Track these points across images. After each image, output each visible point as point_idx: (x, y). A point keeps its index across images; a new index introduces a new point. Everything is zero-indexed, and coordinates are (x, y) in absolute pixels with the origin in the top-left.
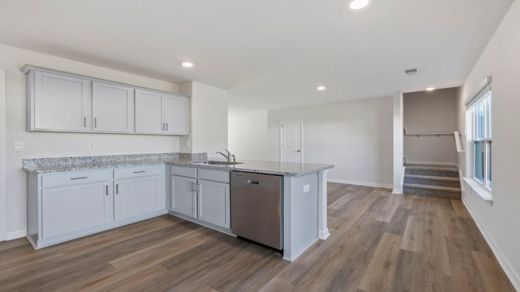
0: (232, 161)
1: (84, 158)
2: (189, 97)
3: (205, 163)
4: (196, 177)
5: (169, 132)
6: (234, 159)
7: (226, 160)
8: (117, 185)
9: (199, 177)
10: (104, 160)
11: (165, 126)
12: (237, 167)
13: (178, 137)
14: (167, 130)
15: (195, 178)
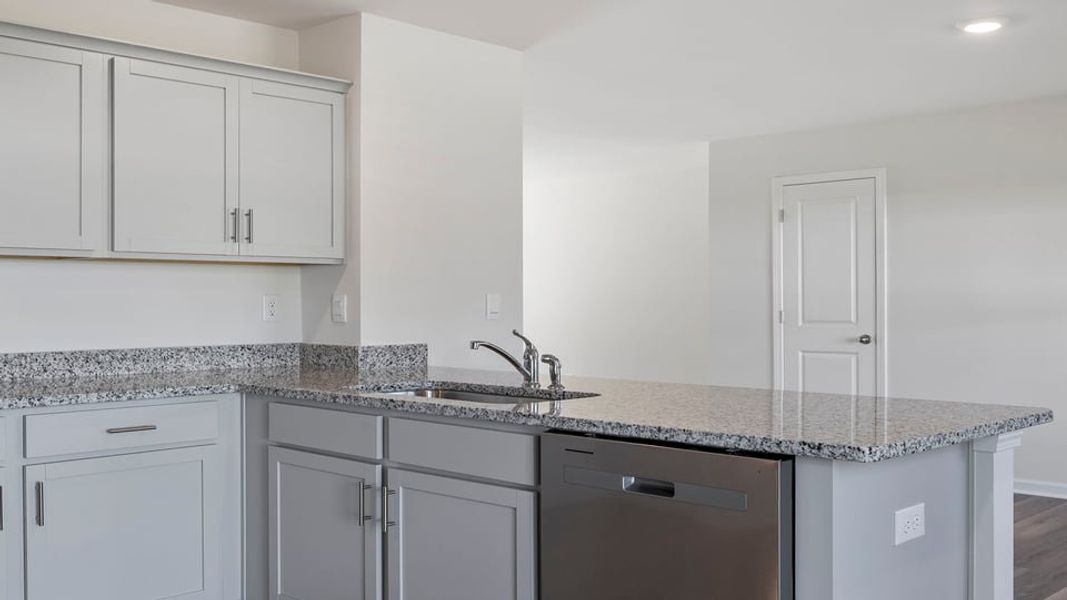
0: (544, 383)
2: (347, 88)
3: (420, 392)
4: (379, 456)
5: (259, 250)
6: (554, 377)
7: (516, 381)
8: (39, 487)
9: (394, 456)
11: (240, 224)
12: (568, 410)
13: (296, 276)
14: (249, 239)
15: (374, 462)
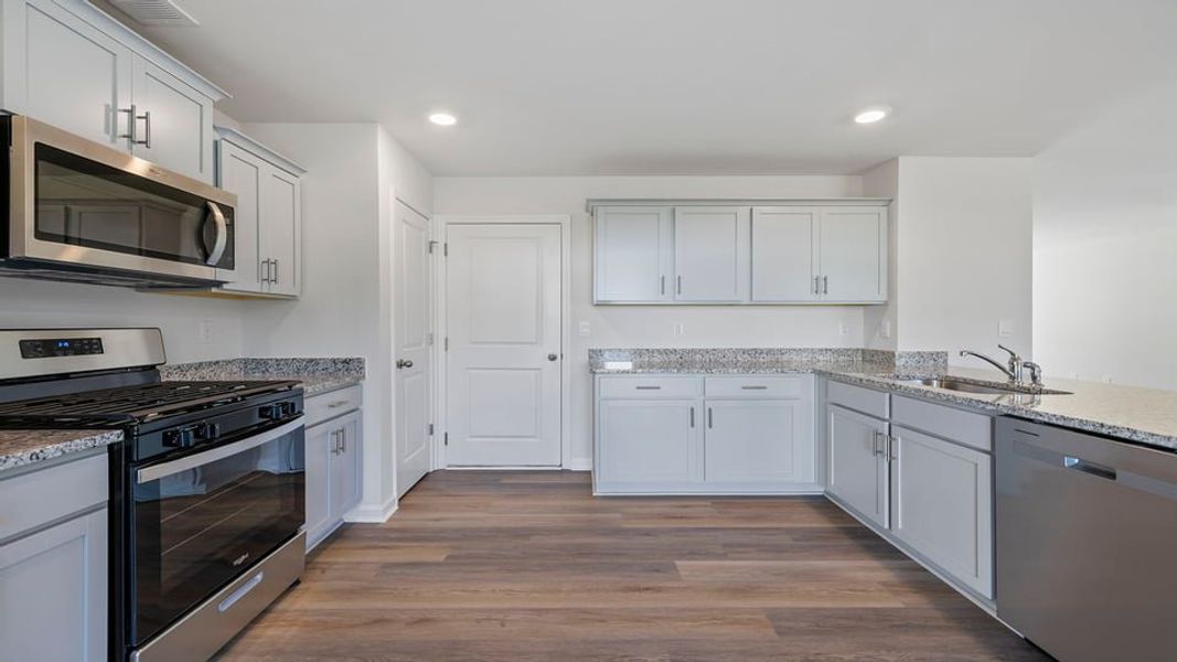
0: (1027, 382)
1: (666, 352)
2: (890, 202)
3: (928, 382)
4: (887, 417)
5: (833, 296)
6: (1034, 378)
7: (1004, 379)
8: (710, 410)
9: (894, 418)
10: (698, 357)
11: (820, 284)
12: (1046, 406)
13: (861, 311)
14: (825, 292)
15: (884, 420)
